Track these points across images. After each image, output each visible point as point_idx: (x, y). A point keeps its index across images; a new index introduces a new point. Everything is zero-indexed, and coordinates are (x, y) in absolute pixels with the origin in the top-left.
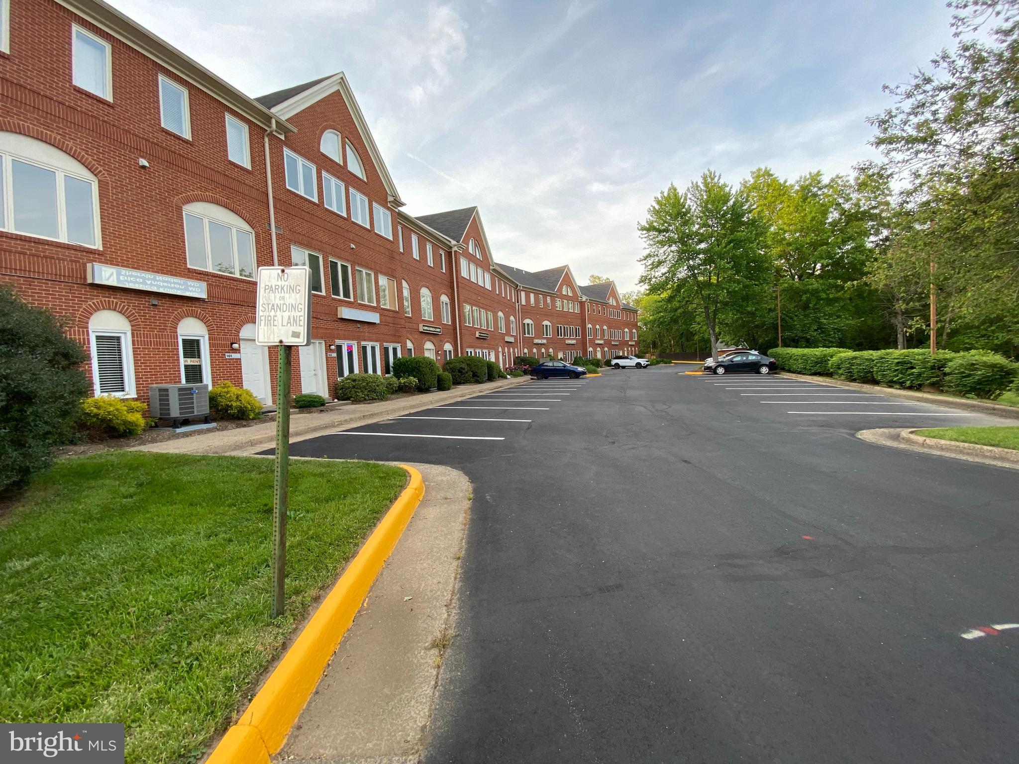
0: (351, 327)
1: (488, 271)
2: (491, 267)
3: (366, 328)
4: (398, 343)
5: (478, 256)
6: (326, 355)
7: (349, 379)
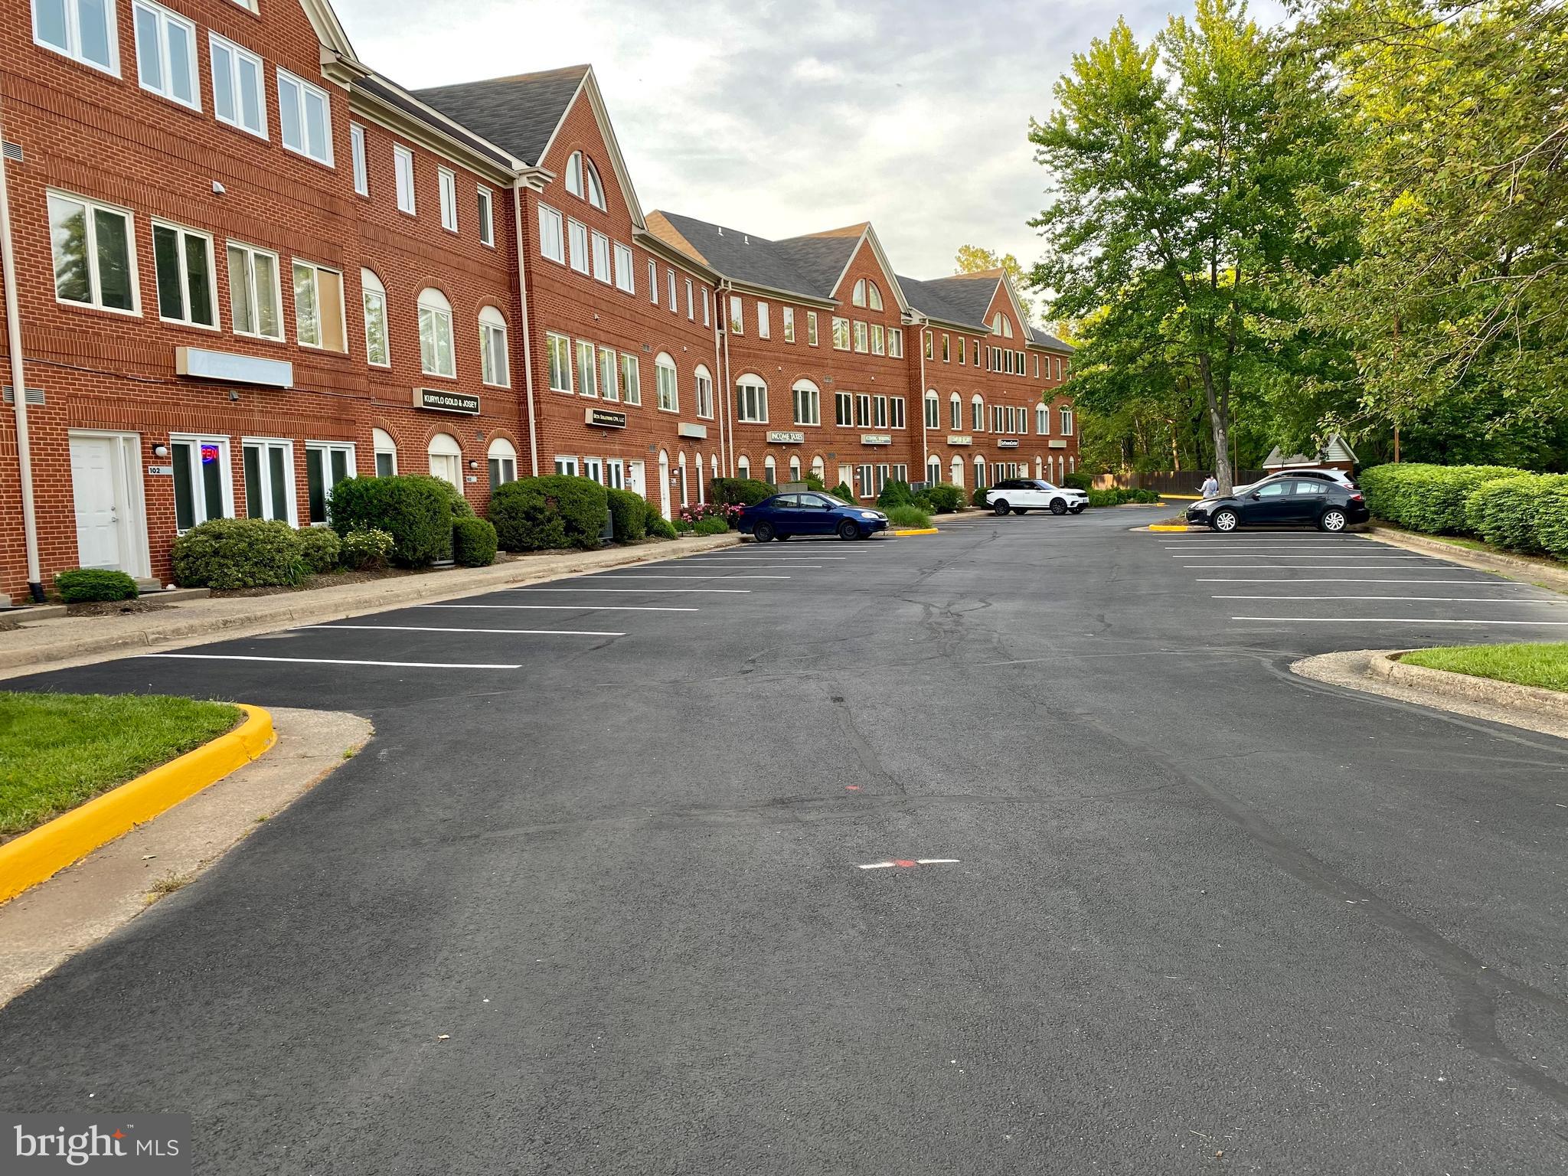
0: (214, 399)
1: (627, 240)
2: (635, 231)
3: (256, 400)
4: (348, 439)
5: (594, 200)
6: (145, 472)
7: (204, 532)
